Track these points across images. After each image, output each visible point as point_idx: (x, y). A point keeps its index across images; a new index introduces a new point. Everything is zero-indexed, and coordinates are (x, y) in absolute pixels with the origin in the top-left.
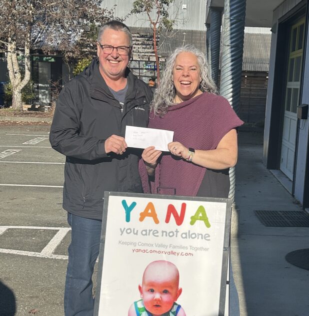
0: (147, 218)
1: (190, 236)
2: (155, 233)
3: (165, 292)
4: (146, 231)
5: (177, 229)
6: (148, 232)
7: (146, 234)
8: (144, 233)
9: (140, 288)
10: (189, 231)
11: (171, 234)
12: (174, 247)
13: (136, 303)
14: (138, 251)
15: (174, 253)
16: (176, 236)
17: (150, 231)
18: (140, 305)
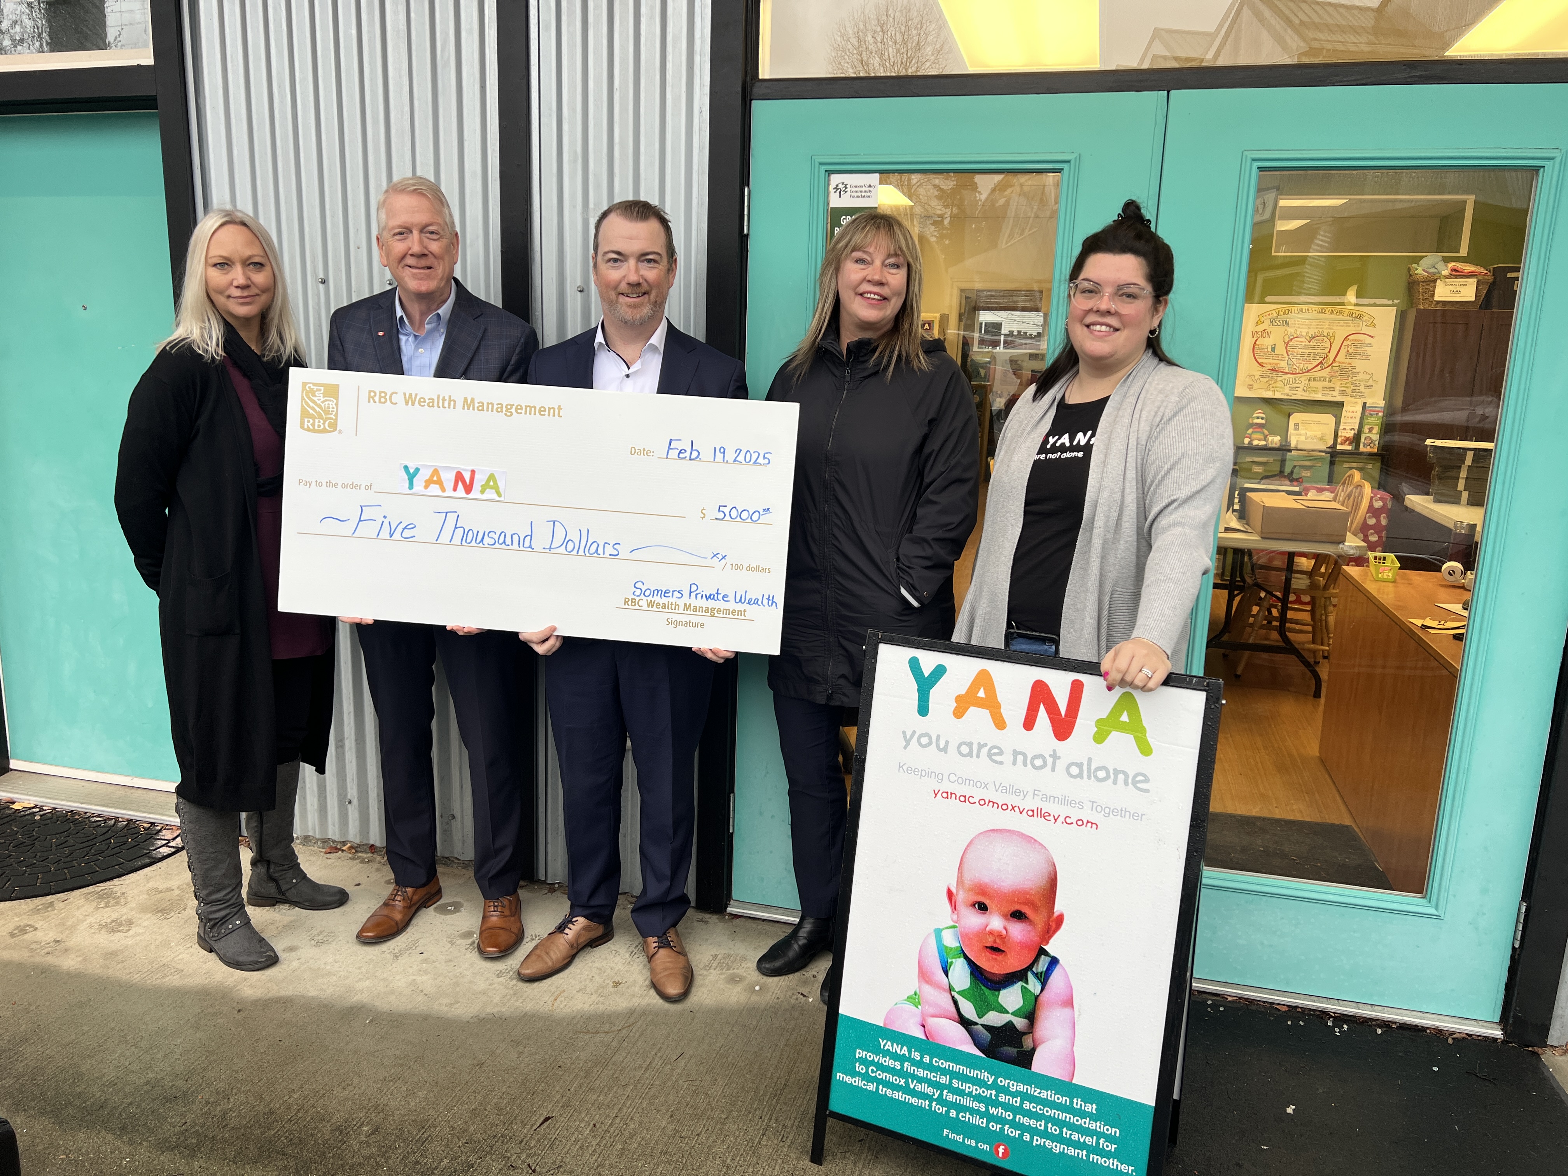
0: (973, 712)
1: (1092, 774)
2: (994, 753)
3: (1018, 916)
4: (970, 745)
5: (1054, 751)
6: (975, 747)
7: (970, 754)
8: (965, 749)
9: (950, 894)
10: (1090, 760)
11: (1039, 762)
12: (1046, 798)
13: (938, 932)
14: (948, 795)
15: (1045, 816)
16: (1053, 770)
17: (981, 746)
18: (950, 941)
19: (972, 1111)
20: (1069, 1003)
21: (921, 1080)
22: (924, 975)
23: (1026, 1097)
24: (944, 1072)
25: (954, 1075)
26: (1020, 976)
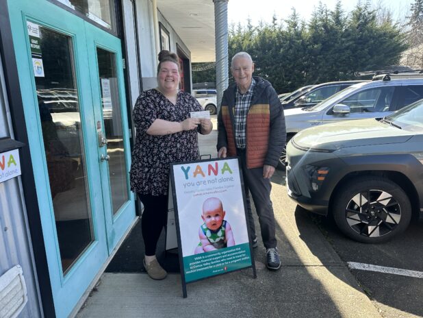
0: (198, 175)
2: (204, 182)
3: (217, 215)
5: (215, 178)
8: (198, 184)
9: (202, 217)
10: (222, 178)
11: (213, 182)
12: (216, 188)
13: (202, 226)
15: (217, 192)
16: (216, 182)
17: (201, 182)
18: (205, 227)
19: (218, 263)
20: (230, 229)
21: (205, 262)
22: (201, 238)
23: (228, 253)
24: (210, 258)
25: (212, 257)
26: (220, 228)
